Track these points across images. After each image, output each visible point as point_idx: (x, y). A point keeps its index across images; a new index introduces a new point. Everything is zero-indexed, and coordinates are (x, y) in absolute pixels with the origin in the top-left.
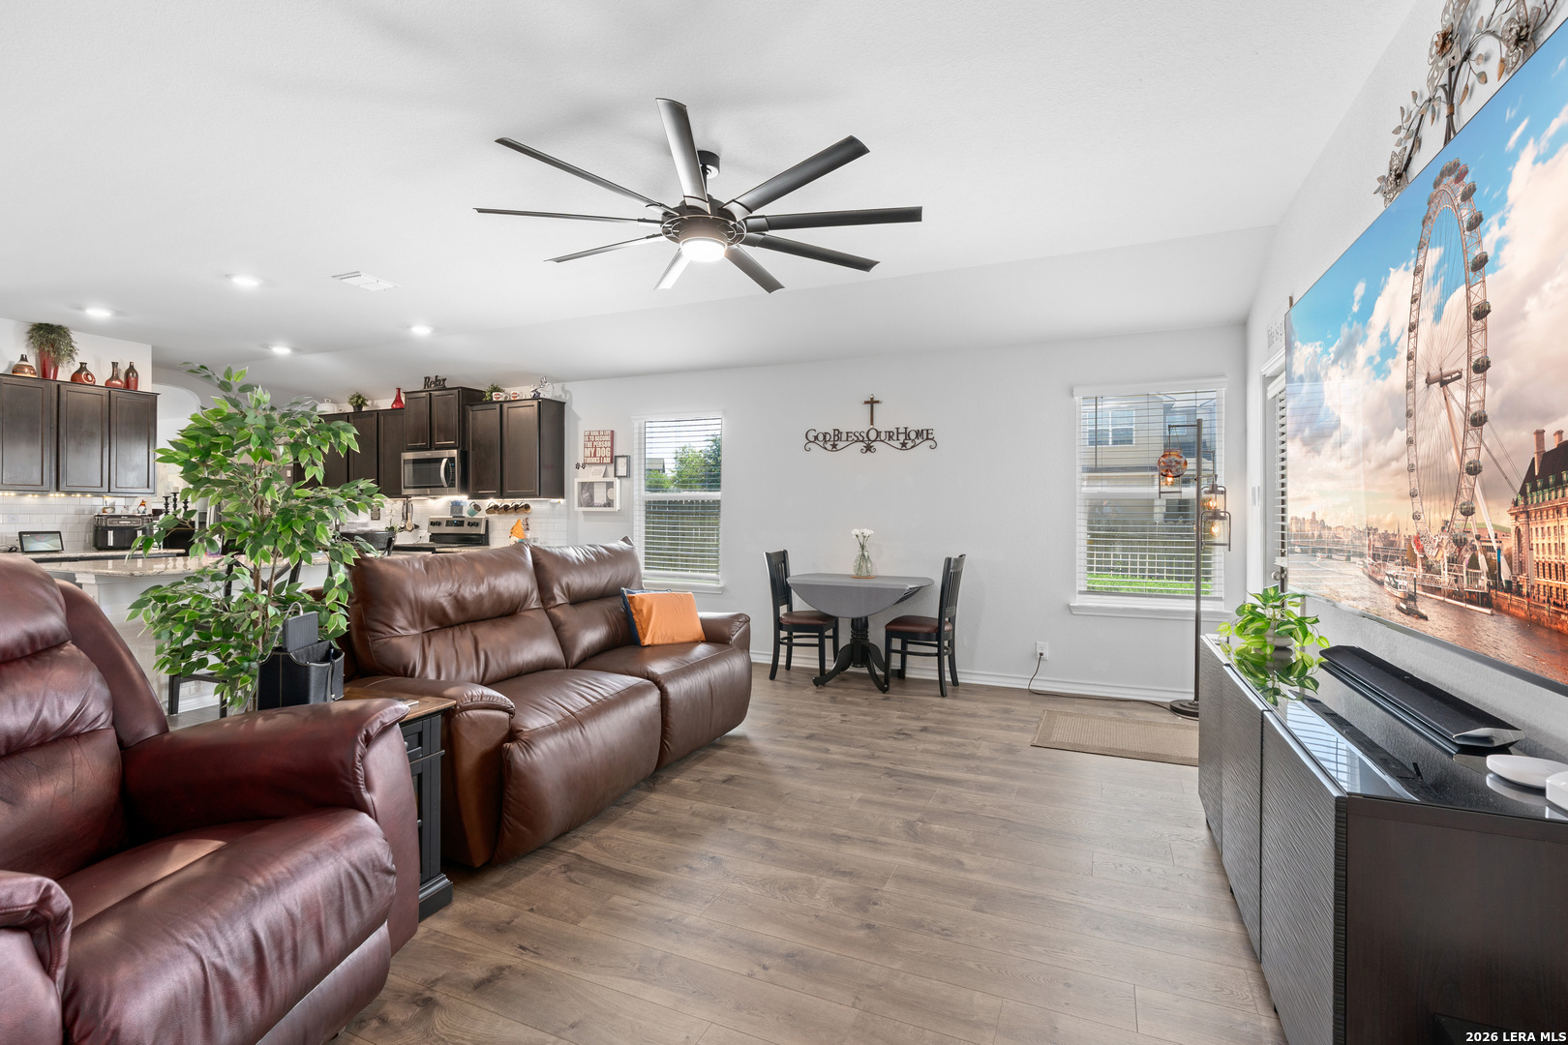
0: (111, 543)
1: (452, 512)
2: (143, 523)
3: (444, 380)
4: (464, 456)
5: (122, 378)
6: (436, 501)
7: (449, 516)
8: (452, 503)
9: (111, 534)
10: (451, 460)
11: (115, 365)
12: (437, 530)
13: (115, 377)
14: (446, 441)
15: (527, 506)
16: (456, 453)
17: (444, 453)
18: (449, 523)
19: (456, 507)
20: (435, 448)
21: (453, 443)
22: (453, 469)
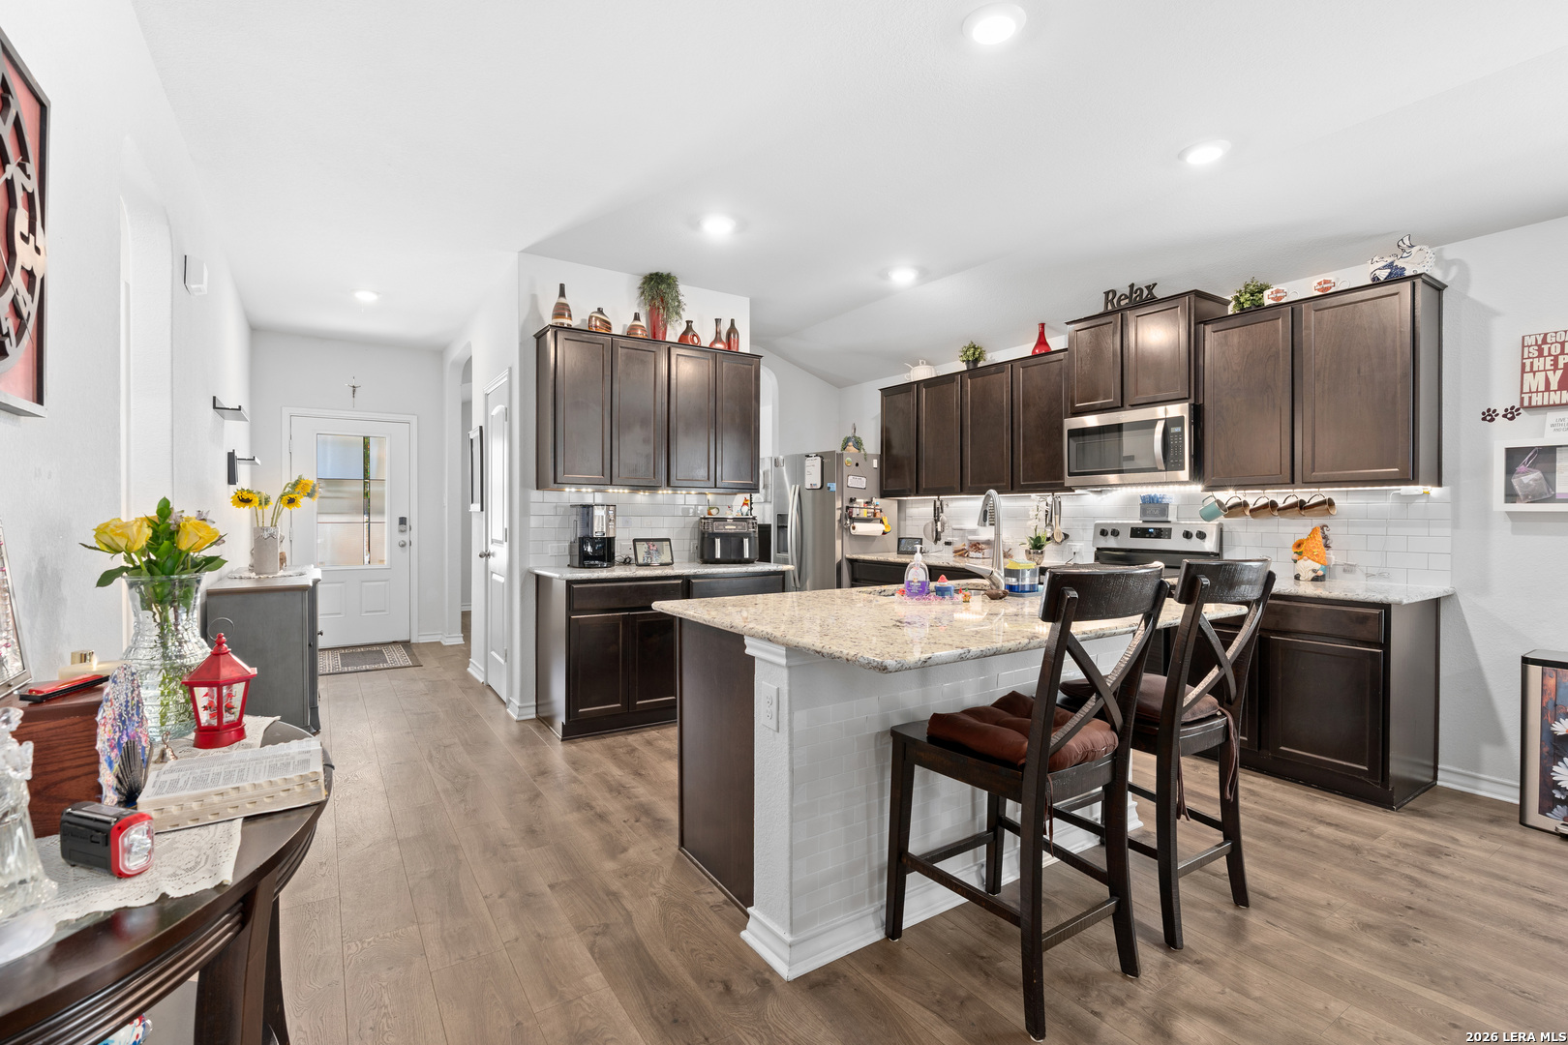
0: (718, 555)
1: (1144, 512)
2: (748, 528)
3: (1150, 288)
4: (1197, 414)
5: (724, 338)
6: (1104, 496)
7: (1137, 521)
8: (1144, 499)
9: (718, 541)
10: (1170, 423)
11: (718, 321)
12: (1111, 542)
13: (718, 339)
14: (1159, 390)
15: (1330, 503)
16: (1182, 410)
17: (1160, 412)
18: (1137, 533)
19: (1151, 505)
20: (1132, 406)
21: (1173, 395)
22: (1178, 437)
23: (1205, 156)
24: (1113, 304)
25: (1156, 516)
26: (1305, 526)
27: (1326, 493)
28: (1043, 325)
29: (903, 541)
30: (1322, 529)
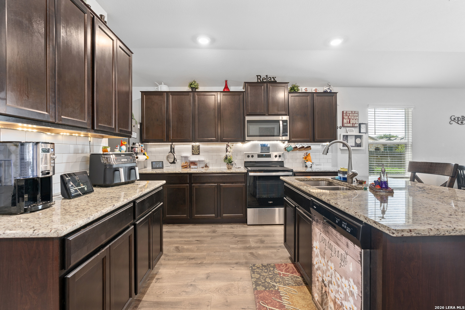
1: (262, 149)
7: (259, 152)
8: (261, 145)
10: (284, 121)
14: (278, 111)
15: (310, 147)
16: (287, 118)
17: (280, 118)
18: (259, 156)
19: (264, 147)
20: (269, 115)
21: (284, 112)
22: (286, 126)
23: (336, 42)
24: (260, 80)
25: (266, 150)
26: (303, 153)
27: (309, 144)
28: (226, 81)
29: (154, 163)
30: (306, 153)
